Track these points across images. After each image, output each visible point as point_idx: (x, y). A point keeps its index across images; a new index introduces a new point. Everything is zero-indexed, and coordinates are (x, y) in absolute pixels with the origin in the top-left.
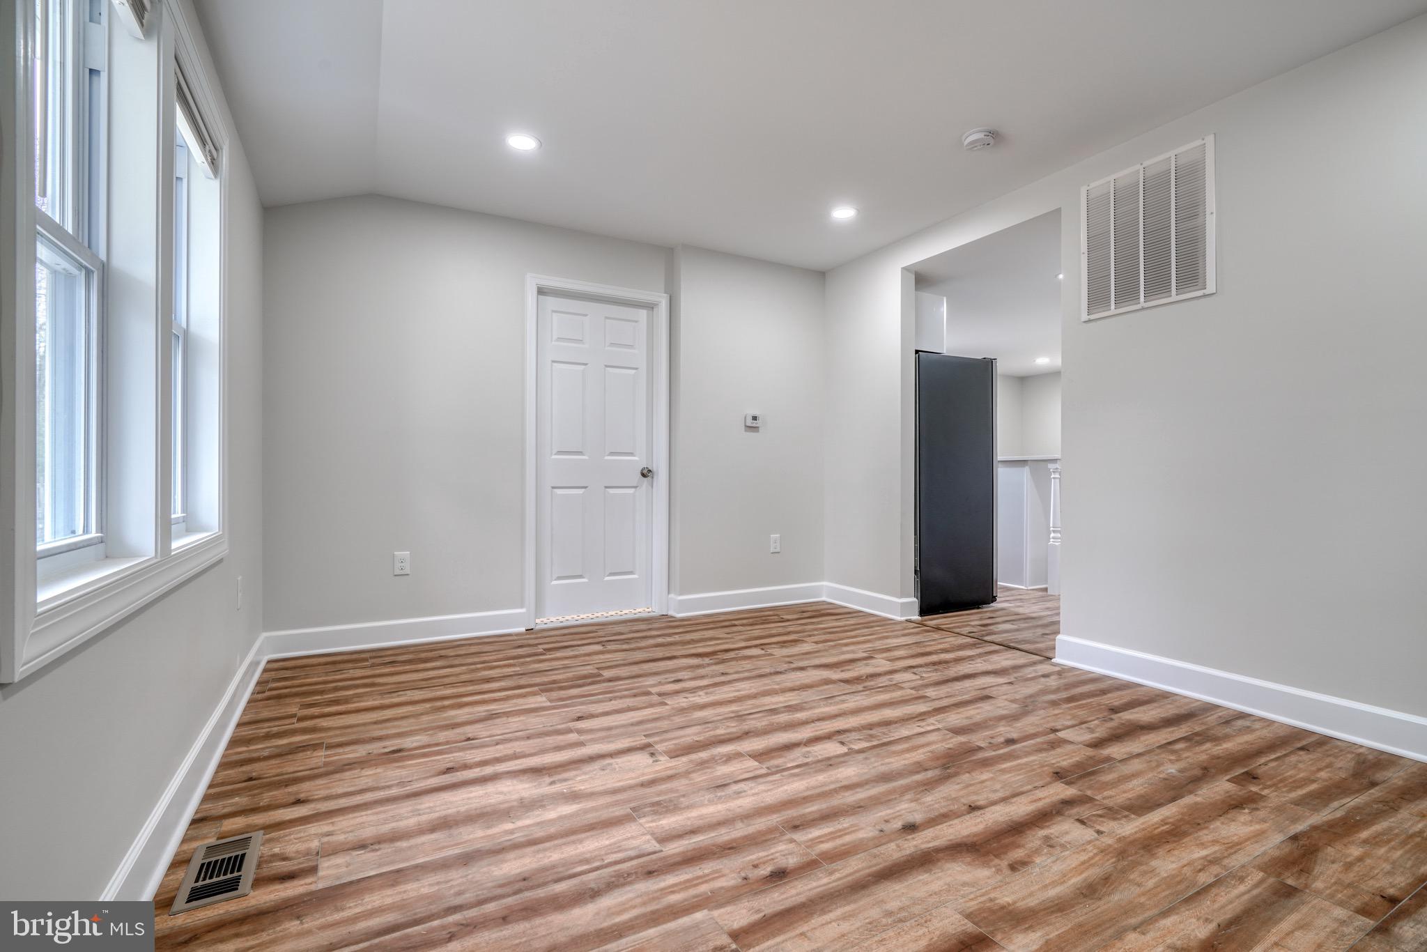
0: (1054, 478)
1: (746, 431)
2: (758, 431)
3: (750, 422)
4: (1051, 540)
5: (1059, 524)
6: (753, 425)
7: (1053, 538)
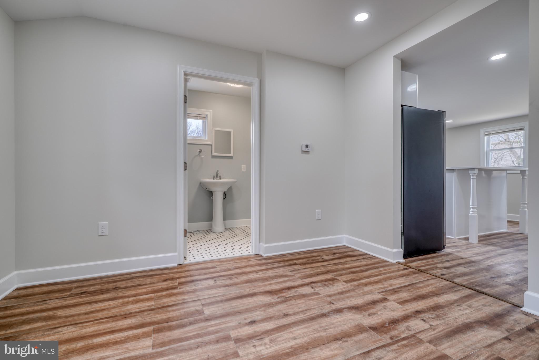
0: (473, 179)
1: (302, 153)
2: (309, 154)
3: (304, 149)
4: (471, 213)
5: (476, 204)
6: (306, 150)
7: (472, 212)
